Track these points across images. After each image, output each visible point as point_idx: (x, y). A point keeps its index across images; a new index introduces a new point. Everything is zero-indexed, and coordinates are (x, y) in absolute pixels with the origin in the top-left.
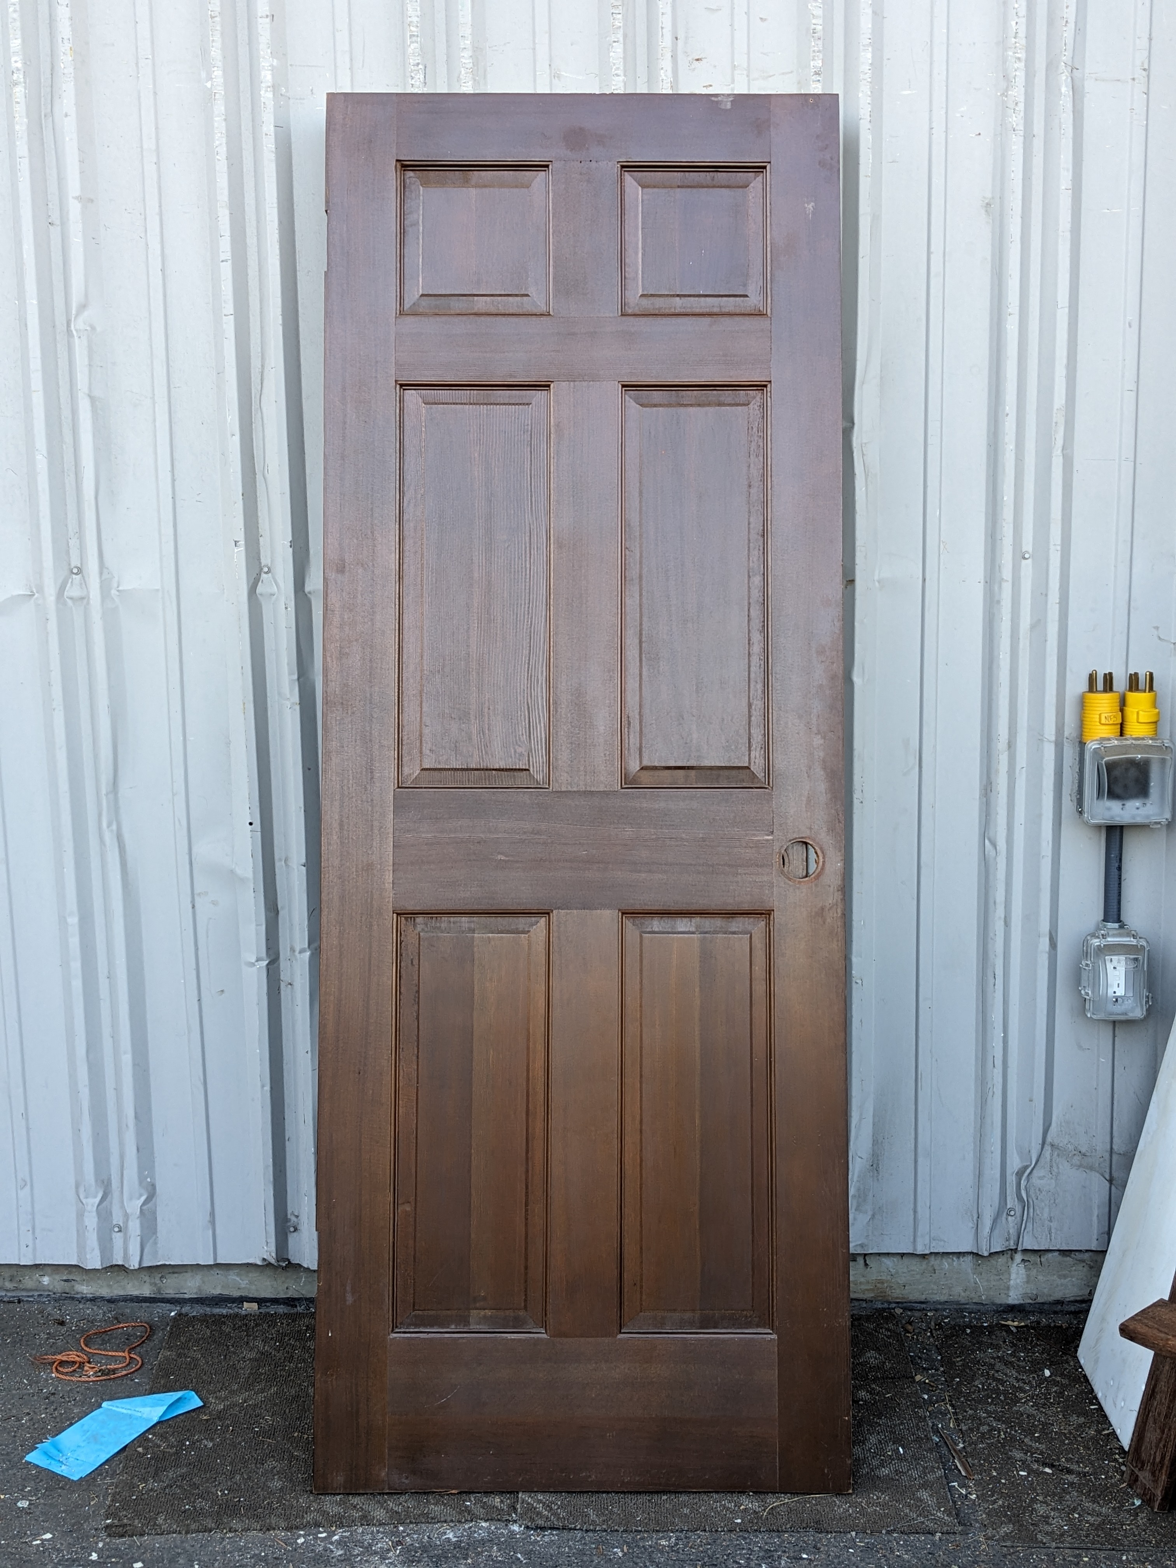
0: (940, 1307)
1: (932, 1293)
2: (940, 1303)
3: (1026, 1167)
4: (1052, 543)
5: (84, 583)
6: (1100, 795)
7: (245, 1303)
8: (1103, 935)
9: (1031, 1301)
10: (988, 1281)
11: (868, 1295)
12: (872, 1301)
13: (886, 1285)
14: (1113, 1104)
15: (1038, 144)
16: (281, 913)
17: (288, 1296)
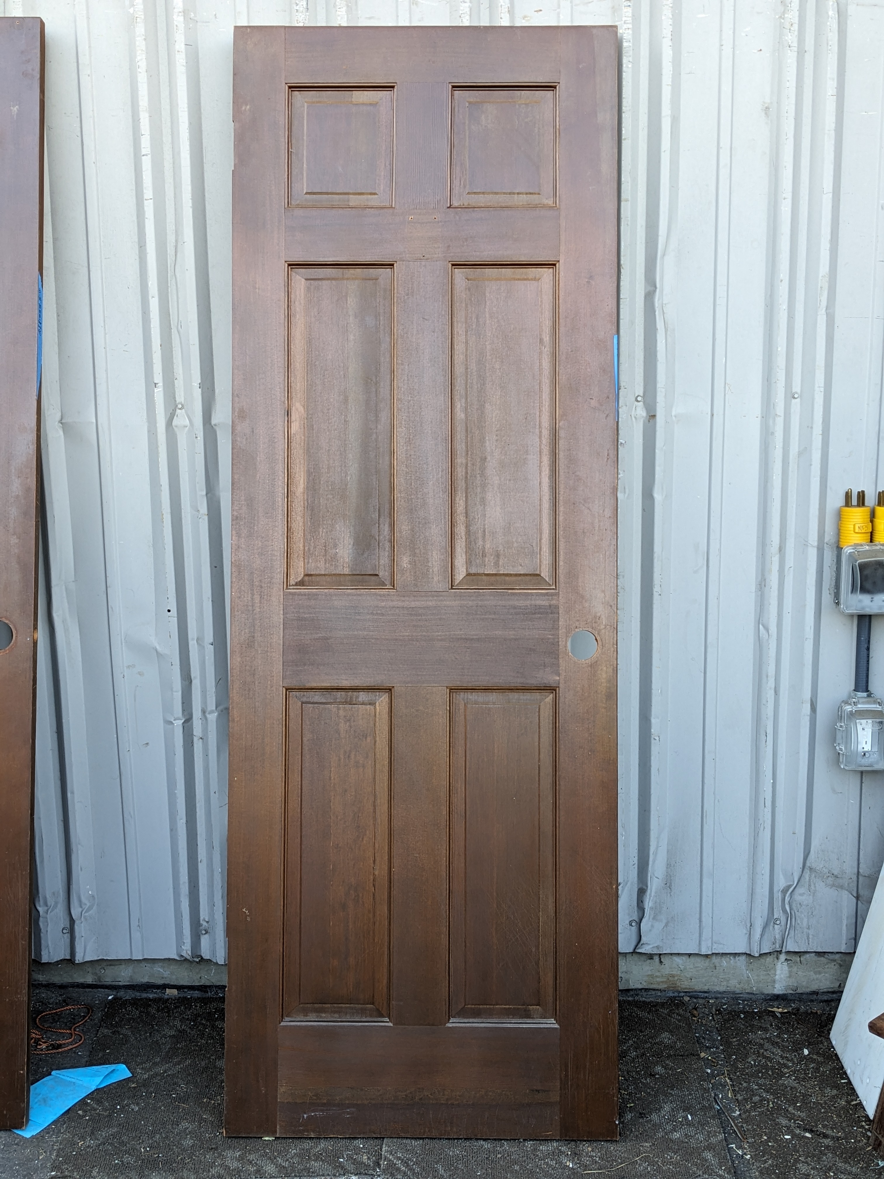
0: (719, 996)
1: (714, 985)
2: (720, 993)
3: (790, 886)
4: (817, 386)
6: (853, 590)
7: (167, 989)
8: (854, 702)
9: (792, 992)
10: (758, 976)
11: (662, 986)
12: (665, 991)
13: (676, 978)
14: (859, 837)
15: (809, 58)
16: (194, 682)
17: (201, 984)
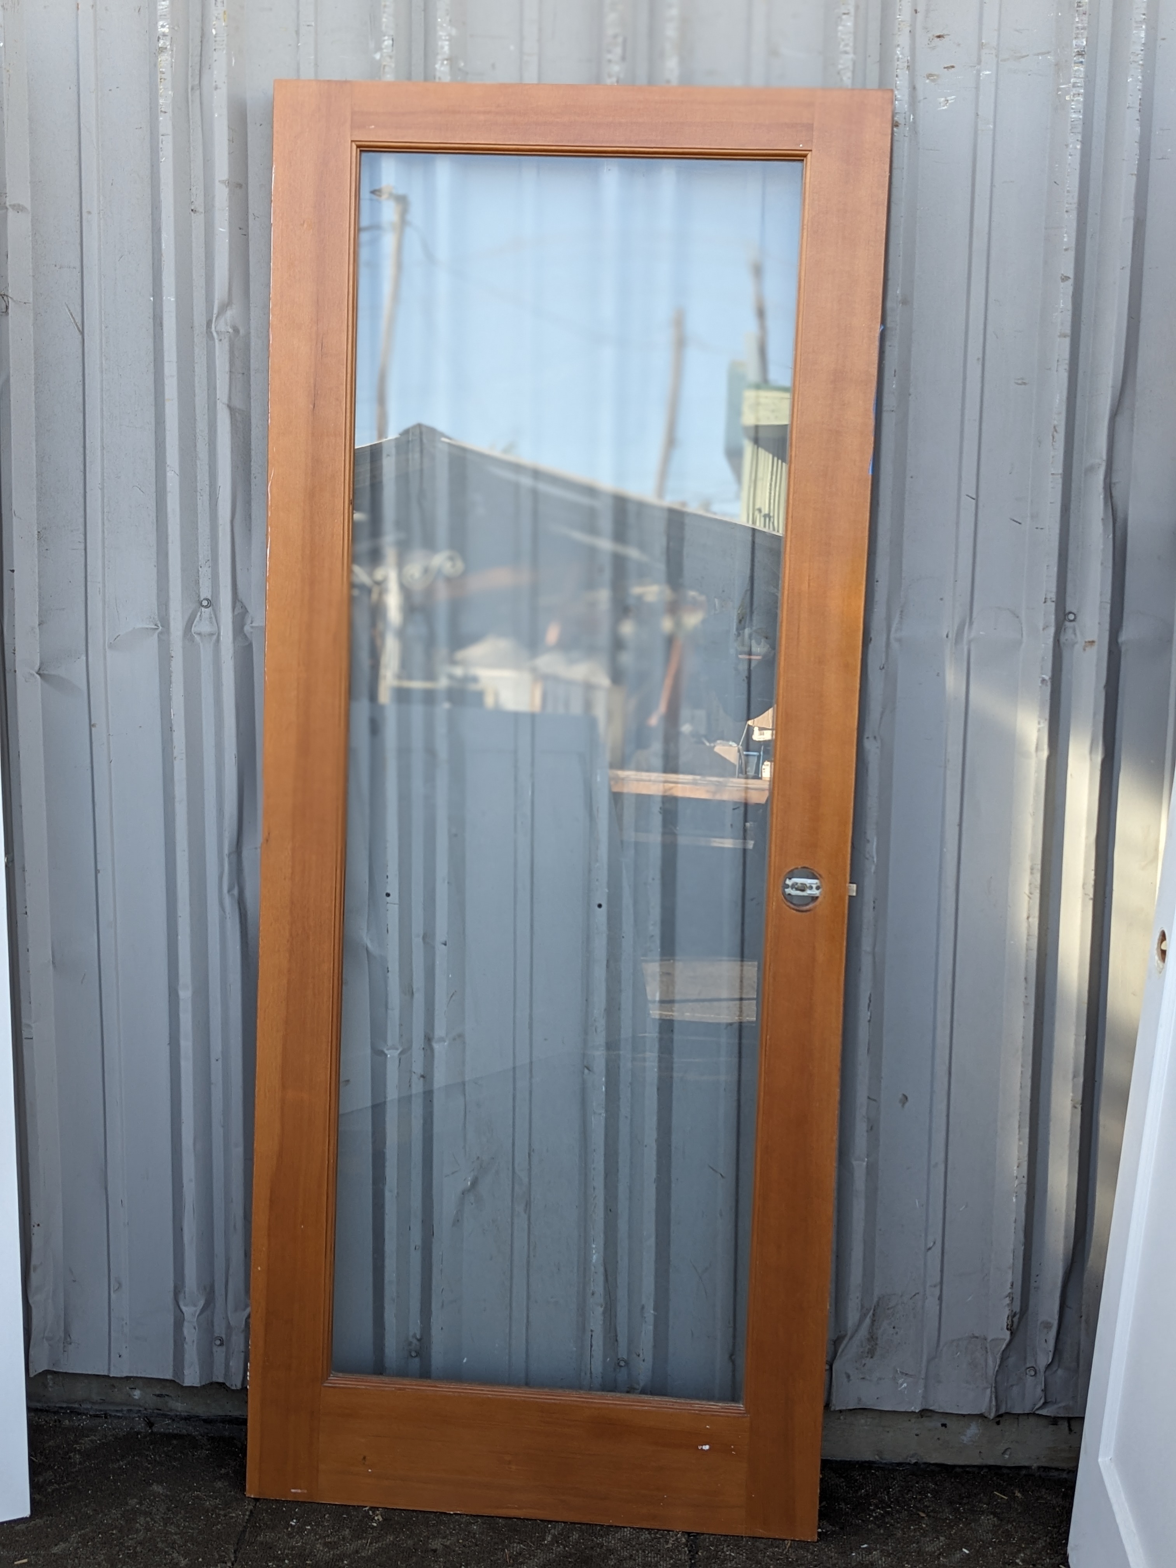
5: (216, 618)
16: (417, 996)
